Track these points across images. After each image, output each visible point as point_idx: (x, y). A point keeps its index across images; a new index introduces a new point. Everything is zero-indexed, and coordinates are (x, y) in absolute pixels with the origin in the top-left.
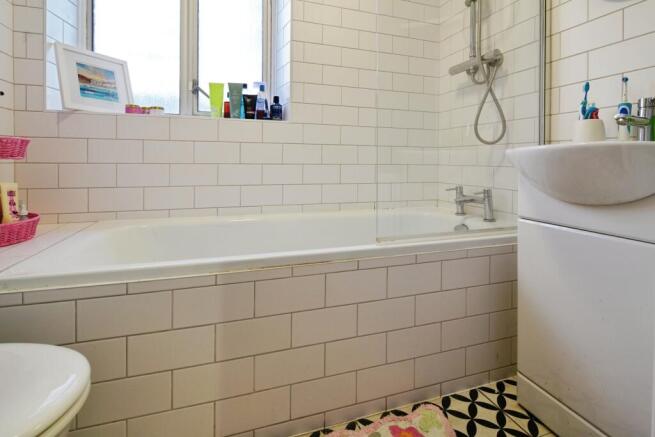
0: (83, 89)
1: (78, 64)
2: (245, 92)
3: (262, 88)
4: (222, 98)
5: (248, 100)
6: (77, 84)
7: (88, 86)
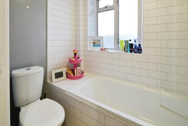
0: (93, 45)
1: (93, 40)
2: (130, 42)
3: (135, 41)
4: (123, 44)
5: (131, 45)
6: (92, 44)
7: (95, 44)
